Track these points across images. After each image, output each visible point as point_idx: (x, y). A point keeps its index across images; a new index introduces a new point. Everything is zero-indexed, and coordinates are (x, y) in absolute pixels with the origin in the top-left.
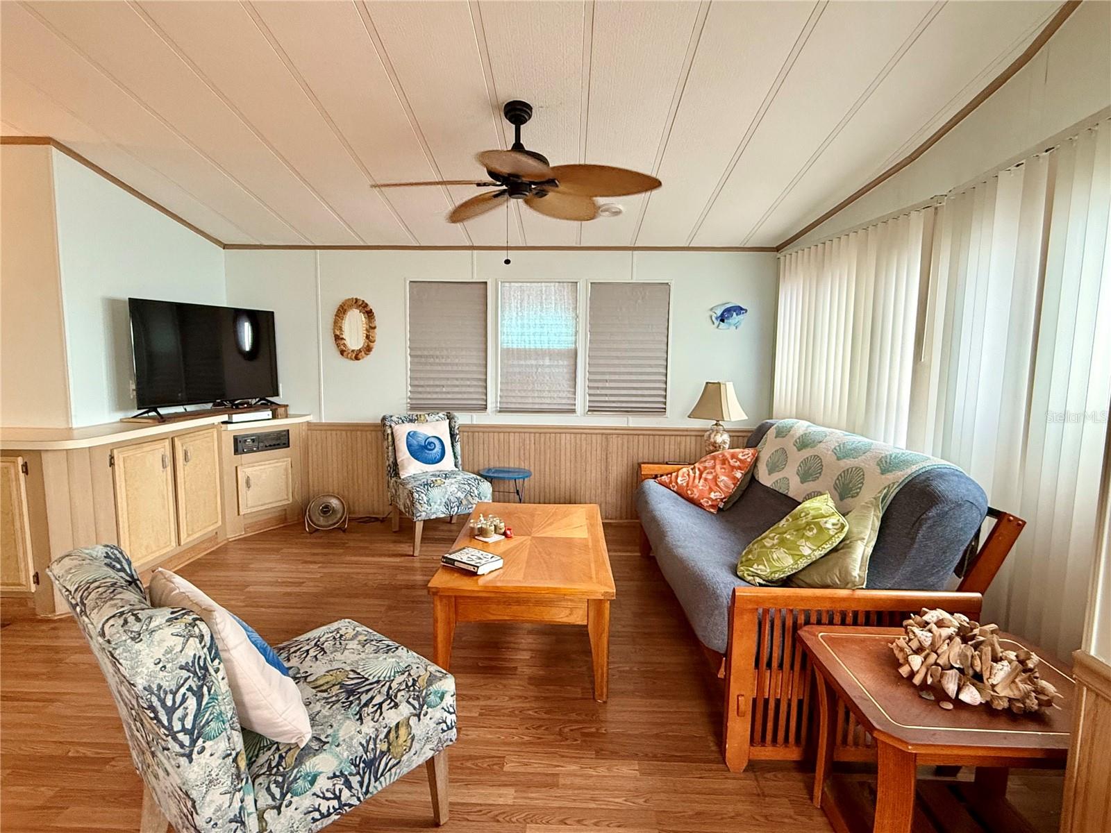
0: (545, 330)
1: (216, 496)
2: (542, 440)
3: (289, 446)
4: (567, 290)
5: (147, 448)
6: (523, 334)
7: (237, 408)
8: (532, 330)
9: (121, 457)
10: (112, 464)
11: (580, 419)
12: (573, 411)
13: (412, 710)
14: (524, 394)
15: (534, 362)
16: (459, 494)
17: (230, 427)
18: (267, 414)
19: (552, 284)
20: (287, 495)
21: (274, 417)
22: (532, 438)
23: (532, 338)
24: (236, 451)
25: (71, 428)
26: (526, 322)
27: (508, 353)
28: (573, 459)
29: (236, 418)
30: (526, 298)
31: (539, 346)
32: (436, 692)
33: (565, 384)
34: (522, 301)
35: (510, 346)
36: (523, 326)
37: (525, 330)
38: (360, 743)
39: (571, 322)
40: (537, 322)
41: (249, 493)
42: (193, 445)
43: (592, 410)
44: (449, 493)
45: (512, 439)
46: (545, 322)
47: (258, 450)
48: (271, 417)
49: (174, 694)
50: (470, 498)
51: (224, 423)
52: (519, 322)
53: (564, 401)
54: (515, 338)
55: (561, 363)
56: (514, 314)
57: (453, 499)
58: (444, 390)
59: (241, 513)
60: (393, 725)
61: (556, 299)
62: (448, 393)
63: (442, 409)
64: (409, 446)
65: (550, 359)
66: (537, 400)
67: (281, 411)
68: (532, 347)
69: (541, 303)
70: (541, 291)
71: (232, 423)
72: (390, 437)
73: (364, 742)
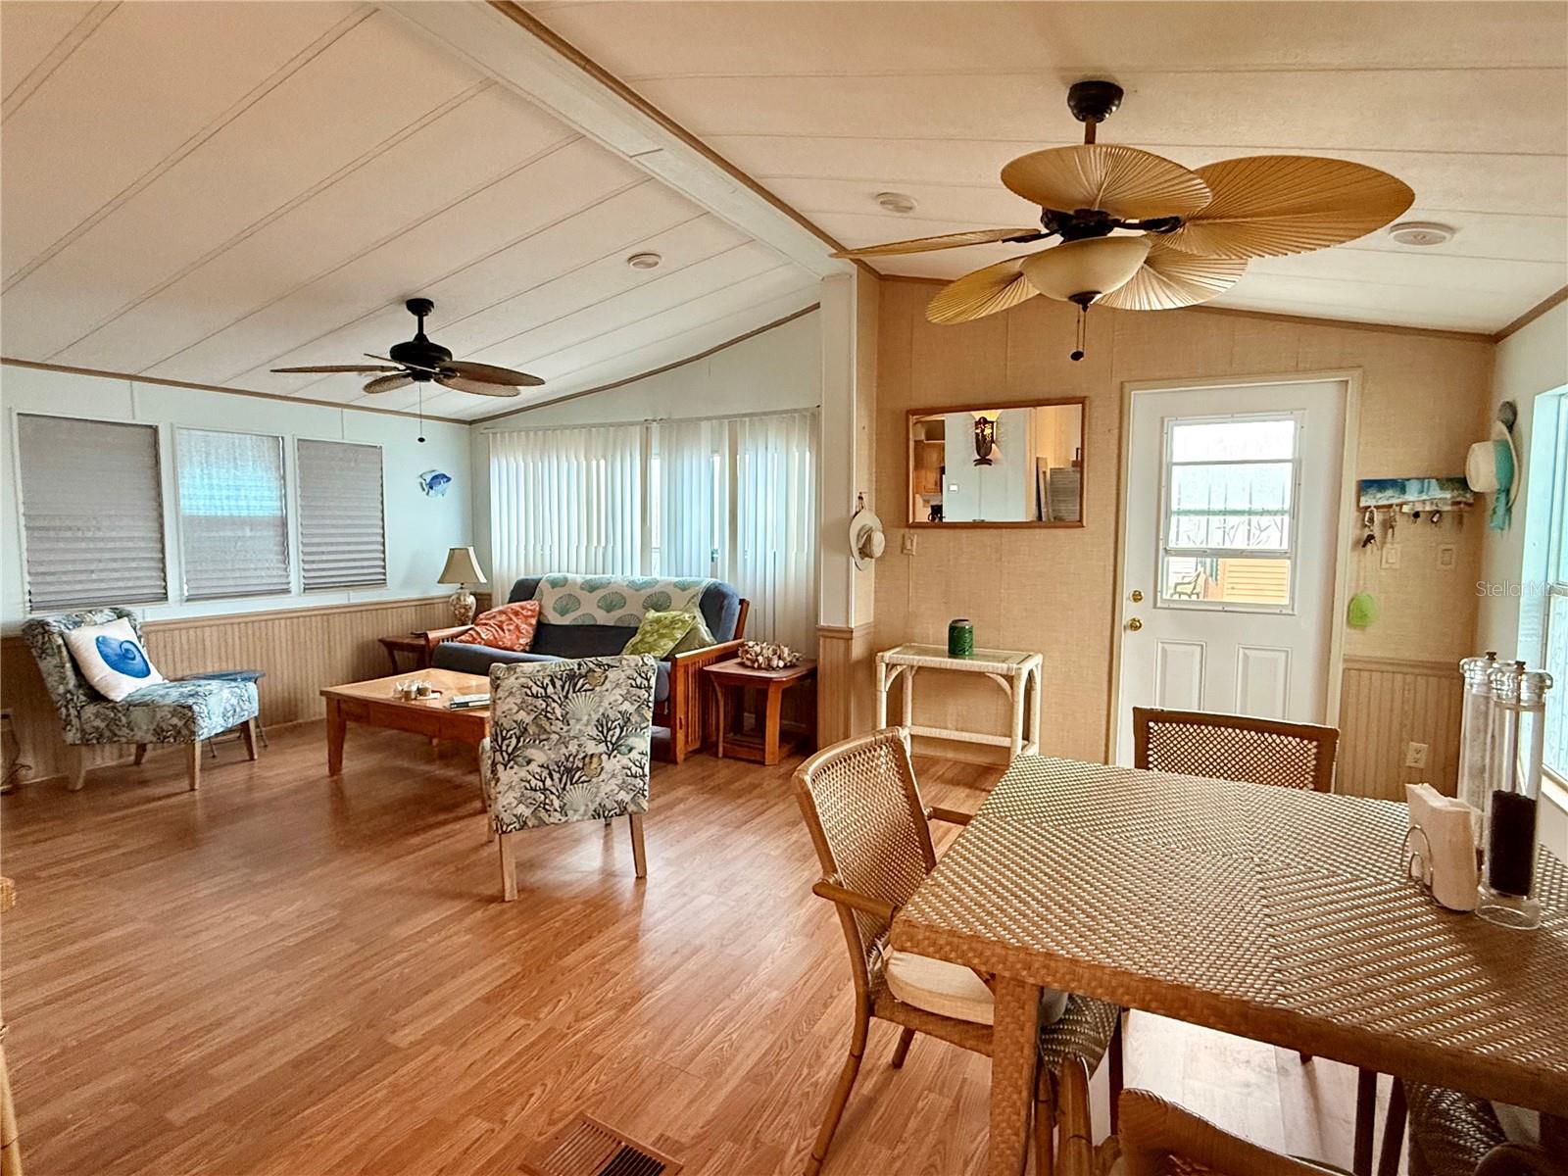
0: (243, 493)
2: (250, 630)
4: (267, 444)
6: (212, 498)
8: (224, 493)
11: (296, 601)
12: (287, 591)
14: (221, 575)
15: (229, 534)
16: (233, 700)
19: (248, 437)
22: (236, 630)
23: (225, 502)
26: (215, 482)
27: (194, 522)
28: (290, 647)
30: (213, 451)
31: (235, 513)
33: (274, 558)
34: (208, 454)
35: (195, 512)
36: (211, 487)
37: (216, 492)
39: (275, 484)
40: (231, 483)
43: (308, 588)
45: (207, 634)
46: (241, 483)
52: (206, 481)
53: (275, 580)
54: (201, 502)
55: (265, 533)
56: (198, 471)
61: (253, 456)
62: (102, 581)
64: (105, 657)
65: (251, 530)
66: (240, 582)
68: (226, 513)
69: (235, 459)
70: (233, 444)
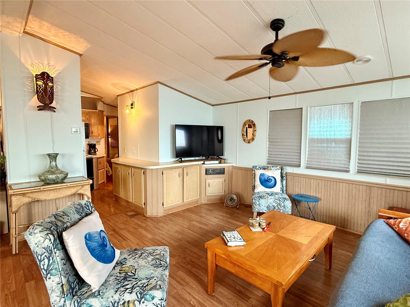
0: (333, 129)
1: (198, 188)
2: (329, 185)
3: (224, 174)
4: (346, 107)
5: (174, 170)
6: (320, 131)
7: (207, 159)
8: (325, 129)
9: (165, 172)
10: (163, 174)
11: (352, 176)
12: (348, 171)
13: (137, 298)
14: (319, 161)
15: (325, 145)
16: (274, 204)
17: (204, 165)
18: (217, 162)
19: (338, 105)
20: (223, 191)
21: (220, 163)
22: (323, 183)
23: (325, 133)
24: (206, 174)
25: (159, 163)
26: (322, 125)
27: (312, 141)
28: (347, 196)
29: (206, 162)
30: (323, 114)
31: (329, 137)
32: (150, 295)
33: (343, 157)
34: (321, 115)
35: (313, 137)
36: (320, 127)
37: (322, 129)
38: (111, 302)
39: (349, 124)
40: (328, 125)
41: (209, 188)
42: (191, 171)
43: (359, 172)
44: (269, 202)
45: (312, 182)
46: (332, 125)
47: (213, 174)
48: (218, 163)
49: (41, 256)
50: (279, 206)
51: (202, 164)
52: (319, 125)
53: (342, 166)
54: (316, 133)
55: (341, 145)
56: (316, 122)
57: (271, 206)
58: (281, 156)
59: (206, 195)
60: (127, 300)
61: (340, 113)
62: (283, 158)
63: (280, 165)
64: (260, 179)
65: (335, 144)
66: (326, 164)
67: (223, 161)
68: (325, 137)
69: (331, 115)
70: (331, 109)
71: (205, 164)
72: (254, 175)
73: (113, 302)
